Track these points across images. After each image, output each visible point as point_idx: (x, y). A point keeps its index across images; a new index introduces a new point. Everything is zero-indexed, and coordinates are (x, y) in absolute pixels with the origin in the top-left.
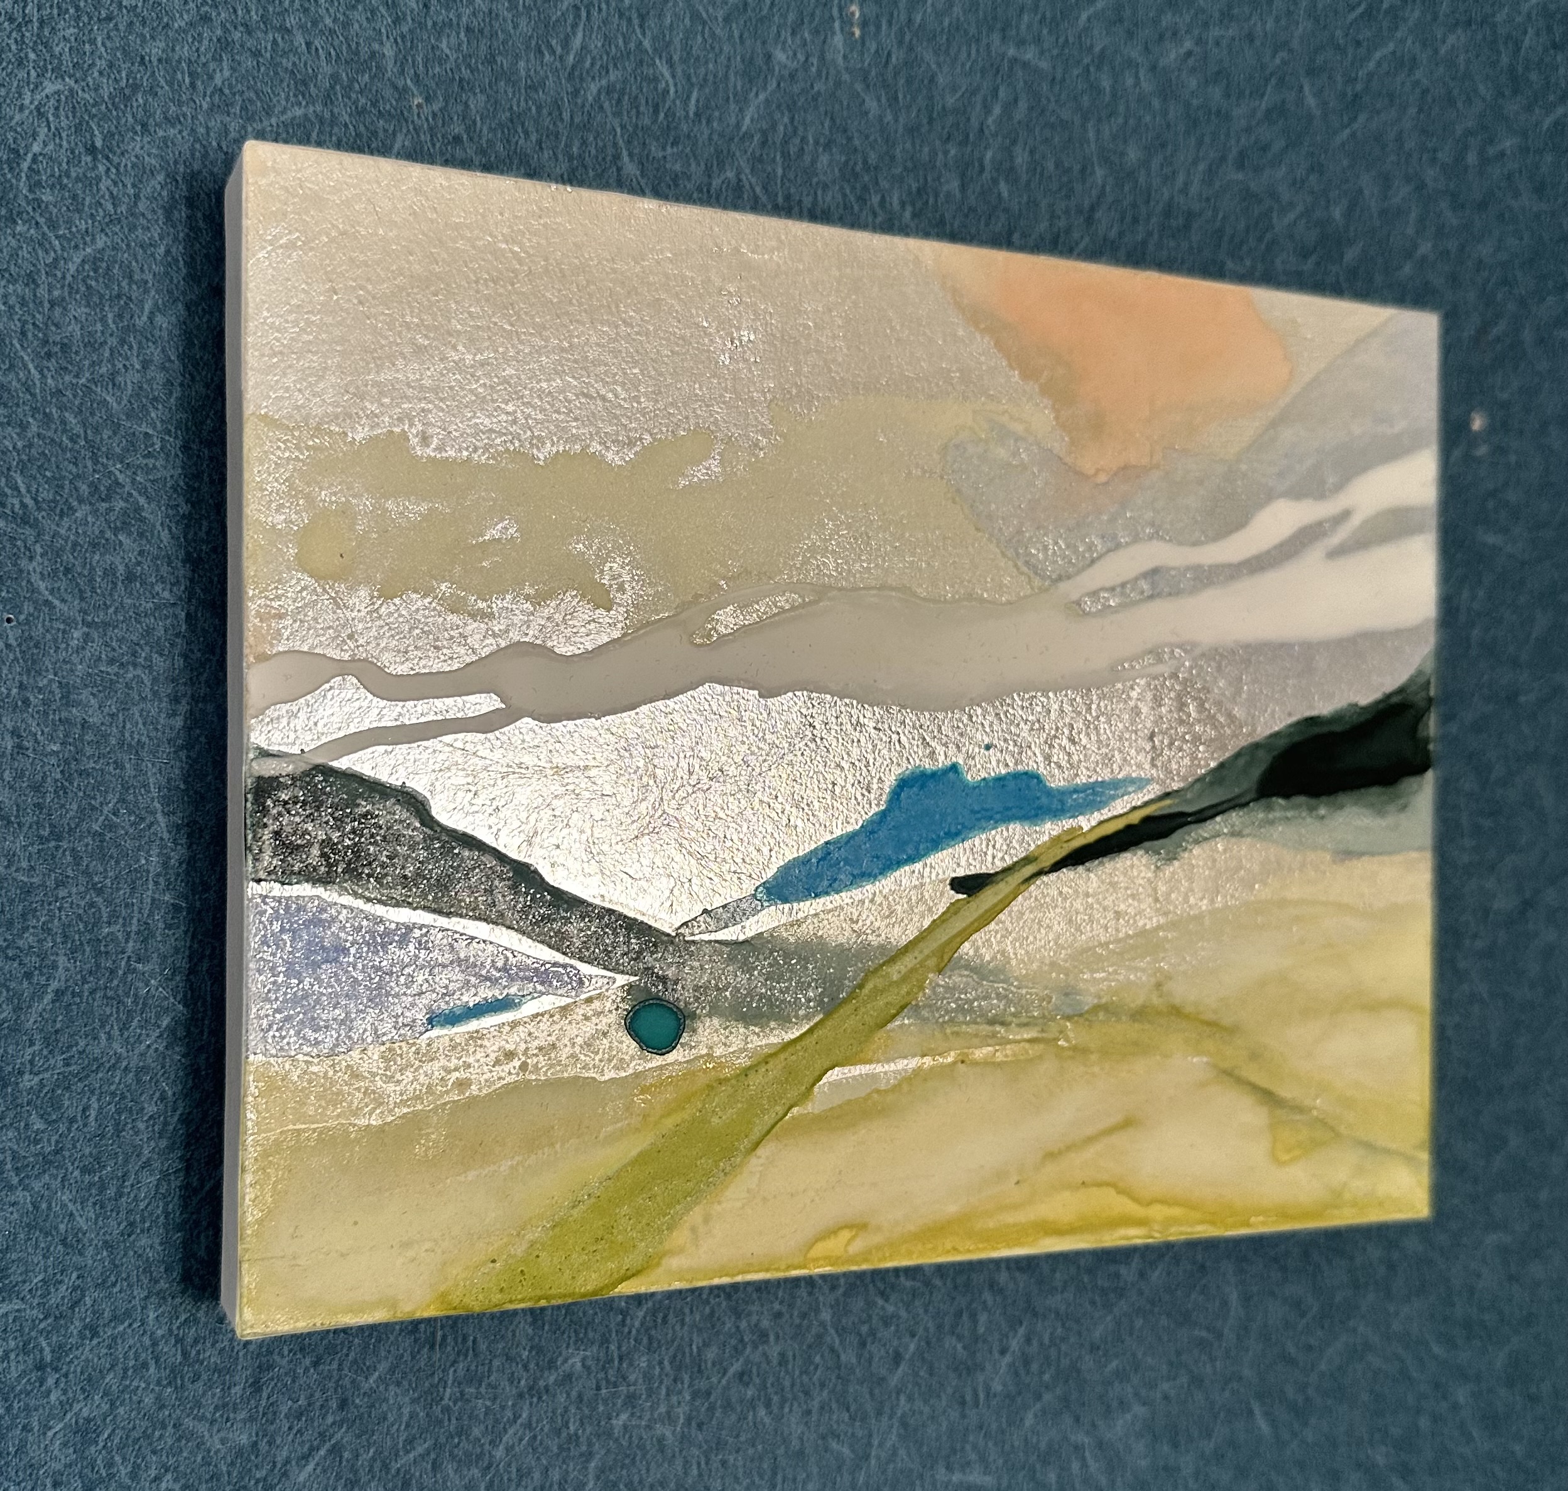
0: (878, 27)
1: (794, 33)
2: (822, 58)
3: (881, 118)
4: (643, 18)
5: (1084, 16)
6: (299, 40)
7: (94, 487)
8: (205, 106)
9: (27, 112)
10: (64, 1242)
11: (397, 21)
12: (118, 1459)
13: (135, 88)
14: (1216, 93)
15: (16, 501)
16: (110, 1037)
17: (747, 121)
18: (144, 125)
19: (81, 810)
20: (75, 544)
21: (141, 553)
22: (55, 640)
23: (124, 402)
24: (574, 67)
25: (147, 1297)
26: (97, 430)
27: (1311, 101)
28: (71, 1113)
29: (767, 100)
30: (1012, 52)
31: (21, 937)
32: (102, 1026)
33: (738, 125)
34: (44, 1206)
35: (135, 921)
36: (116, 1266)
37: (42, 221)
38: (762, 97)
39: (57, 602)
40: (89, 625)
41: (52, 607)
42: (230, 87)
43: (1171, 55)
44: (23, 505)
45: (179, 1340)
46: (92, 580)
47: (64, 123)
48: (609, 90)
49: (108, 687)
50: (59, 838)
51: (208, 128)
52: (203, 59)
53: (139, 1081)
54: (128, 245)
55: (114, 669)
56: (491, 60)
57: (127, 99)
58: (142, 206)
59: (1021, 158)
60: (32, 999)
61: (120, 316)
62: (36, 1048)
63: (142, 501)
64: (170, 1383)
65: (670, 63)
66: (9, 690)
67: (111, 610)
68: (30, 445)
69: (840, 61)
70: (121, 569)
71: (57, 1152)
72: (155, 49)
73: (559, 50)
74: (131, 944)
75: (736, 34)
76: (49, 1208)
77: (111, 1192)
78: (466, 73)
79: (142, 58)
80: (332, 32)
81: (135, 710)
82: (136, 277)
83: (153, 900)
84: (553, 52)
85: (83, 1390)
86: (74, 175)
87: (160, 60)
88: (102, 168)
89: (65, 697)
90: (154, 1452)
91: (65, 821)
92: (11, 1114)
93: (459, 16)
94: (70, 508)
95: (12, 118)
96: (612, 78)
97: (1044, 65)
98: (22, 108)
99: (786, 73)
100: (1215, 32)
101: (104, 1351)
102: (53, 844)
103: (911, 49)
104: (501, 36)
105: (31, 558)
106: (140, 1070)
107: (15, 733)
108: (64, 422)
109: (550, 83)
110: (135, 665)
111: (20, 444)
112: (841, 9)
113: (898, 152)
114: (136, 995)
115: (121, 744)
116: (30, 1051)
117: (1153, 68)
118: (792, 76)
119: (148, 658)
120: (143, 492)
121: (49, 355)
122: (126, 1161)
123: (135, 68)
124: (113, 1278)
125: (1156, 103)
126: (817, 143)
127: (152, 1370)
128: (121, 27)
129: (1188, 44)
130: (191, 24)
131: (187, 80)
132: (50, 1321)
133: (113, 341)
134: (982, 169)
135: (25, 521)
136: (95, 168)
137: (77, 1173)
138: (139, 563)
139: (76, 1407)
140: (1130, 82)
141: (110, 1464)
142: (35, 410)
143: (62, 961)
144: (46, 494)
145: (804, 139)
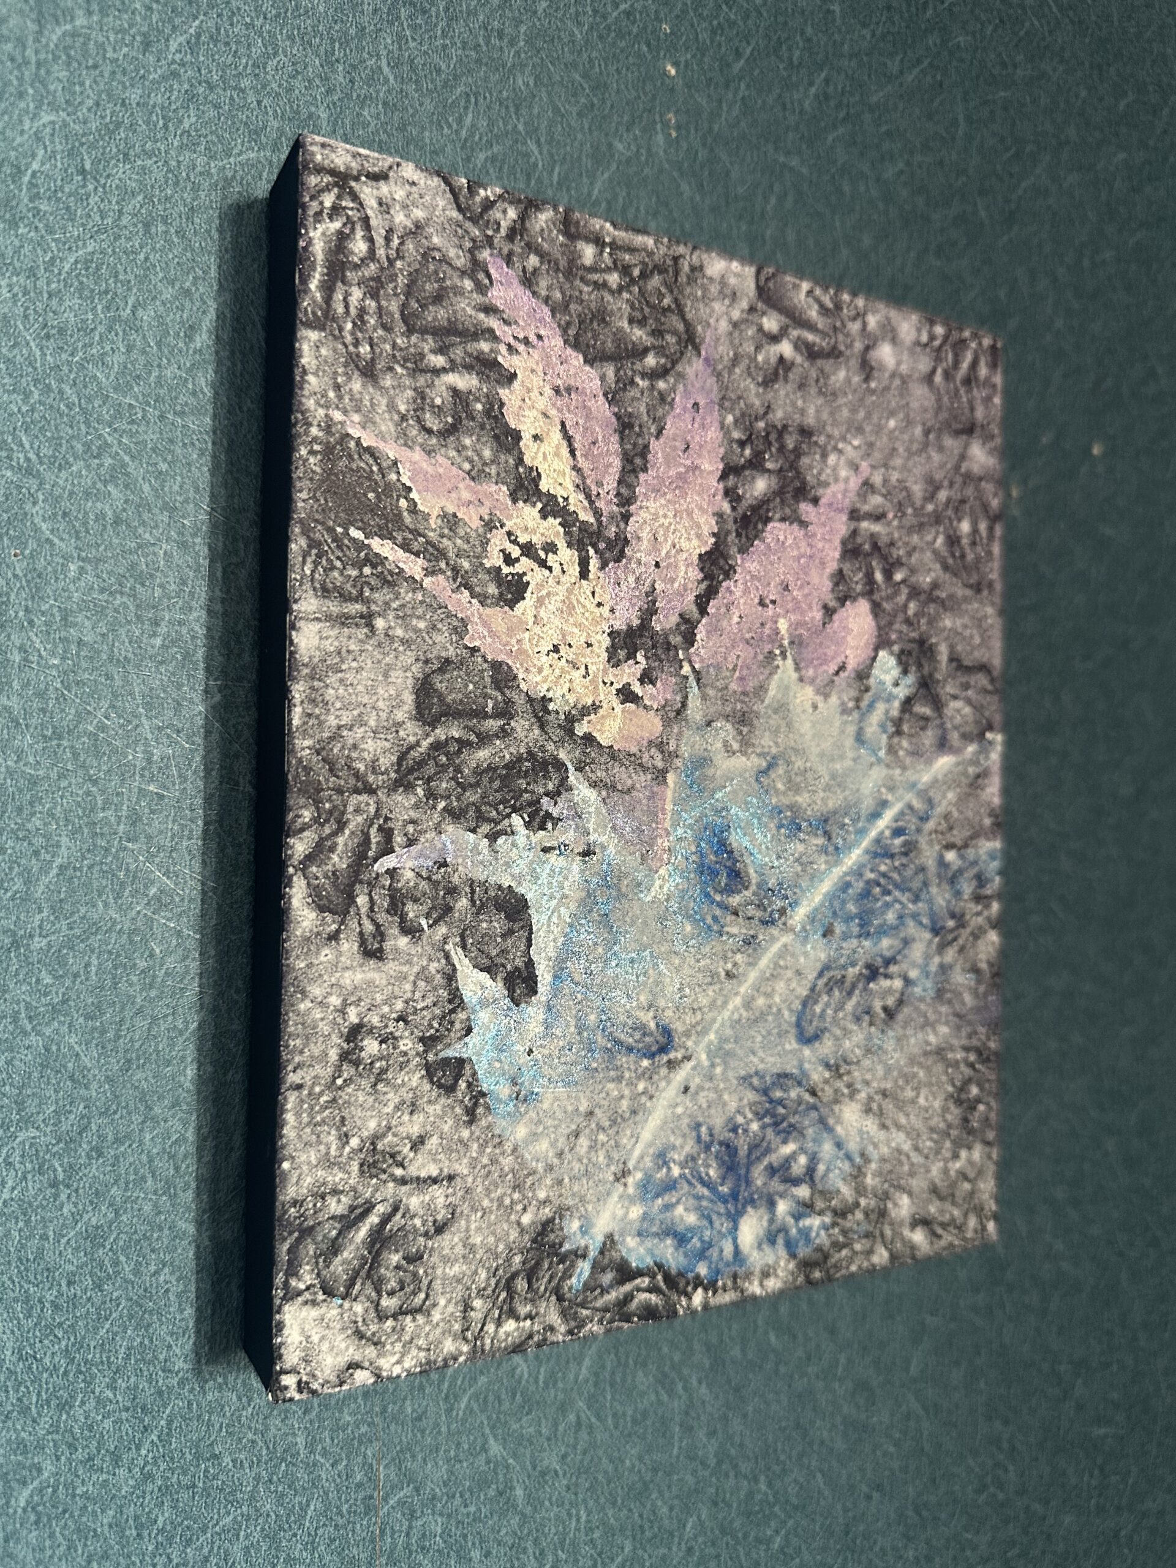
0: (688, 132)
1: (628, 130)
2: (649, 150)
3: (692, 199)
4: (517, 108)
5: (830, 138)
6: (252, 98)
7: (87, 446)
8: (176, 144)
9: (26, 136)
10: (72, 1078)
11: (329, 91)
12: (122, 1259)
13: (118, 125)
14: (920, 201)
15: (21, 456)
16: (106, 904)
17: (596, 192)
18: (126, 155)
19: (78, 714)
20: (71, 493)
21: (126, 501)
22: (55, 571)
23: (112, 378)
24: (466, 140)
25: (143, 1122)
26: (89, 400)
27: (983, 214)
28: (75, 969)
29: (611, 180)
30: (782, 159)
31: (29, 821)
32: (100, 896)
33: (589, 195)
34: (54, 1048)
35: (125, 807)
36: (116, 1097)
37: (41, 226)
38: (606, 175)
39: (56, 541)
40: (83, 560)
41: (52, 545)
42: (196, 130)
43: (890, 172)
44: (28, 460)
45: (172, 1157)
46: (85, 524)
47: (59, 148)
48: (493, 159)
49: (101, 611)
50: (60, 738)
51: (179, 162)
52: (174, 107)
53: (131, 942)
54: (114, 251)
55: (105, 596)
56: (402, 128)
57: (111, 133)
58: (125, 221)
59: (791, 236)
60: (40, 873)
61: (108, 308)
62: (45, 914)
63: (127, 459)
64: (164, 1193)
65: (538, 142)
66: (17, 613)
67: (102, 548)
68: (33, 410)
69: (662, 153)
70: (110, 513)
71: (64, 1002)
72: (134, 95)
73: (455, 126)
74: (122, 827)
75: (586, 126)
76: (59, 1050)
77: (110, 1035)
78: (384, 137)
79: (124, 100)
80: (278, 95)
81: (122, 631)
82: (121, 277)
83: (140, 789)
84: (450, 126)
85: (91, 1202)
86: (67, 190)
87: (138, 104)
88: (91, 187)
89: (64, 619)
90: (153, 1251)
91: (65, 723)
92: (24, 971)
93: (378, 92)
94: (67, 463)
95: (14, 140)
96: (495, 150)
97: (805, 171)
98: (22, 132)
99: (623, 159)
100: (918, 158)
101: (109, 1168)
102: (54, 743)
103: (712, 150)
104: (411, 111)
105: (35, 503)
106: (134, 932)
107: (22, 649)
108: (61, 392)
109: (448, 149)
110: (122, 593)
111: (24, 409)
112: (661, 116)
113: (705, 225)
114: (127, 870)
115: (111, 659)
116: (38, 917)
117: (878, 180)
118: (628, 161)
119: (133, 588)
120: (127, 451)
121: (48, 336)
122: (123, 1009)
123: (118, 108)
124: (114, 1107)
125: (881, 206)
126: (647, 213)
127: (150, 1182)
128: (106, 75)
129: (901, 165)
130: (164, 78)
131: (161, 122)
132: (61, 1145)
133: (101, 329)
134: (764, 241)
135: (29, 472)
136: (84, 186)
137: (81, 1020)
138: (124, 510)
139: (86, 1217)
140: (862, 188)
141: (116, 1263)
142: (36, 381)
143: (64, 840)
144: (46, 451)
145: (638, 209)
